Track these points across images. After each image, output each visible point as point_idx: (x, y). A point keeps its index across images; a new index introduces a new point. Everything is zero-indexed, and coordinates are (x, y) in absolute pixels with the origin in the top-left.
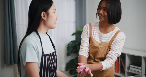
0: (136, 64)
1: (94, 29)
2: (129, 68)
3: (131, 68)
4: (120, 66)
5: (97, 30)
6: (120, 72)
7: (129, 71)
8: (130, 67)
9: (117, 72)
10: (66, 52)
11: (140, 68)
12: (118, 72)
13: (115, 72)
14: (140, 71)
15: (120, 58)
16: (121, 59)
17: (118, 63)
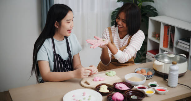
0: (186, 39)
1: (114, 34)
2: (177, 43)
3: (179, 44)
4: (169, 40)
5: (116, 35)
6: (169, 46)
7: (177, 47)
8: (179, 42)
9: (165, 46)
10: (111, 21)
11: (189, 44)
12: (167, 47)
13: (164, 46)
14: (188, 47)
15: (170, 31)
16: (171, 33)
17: (168, 37)
